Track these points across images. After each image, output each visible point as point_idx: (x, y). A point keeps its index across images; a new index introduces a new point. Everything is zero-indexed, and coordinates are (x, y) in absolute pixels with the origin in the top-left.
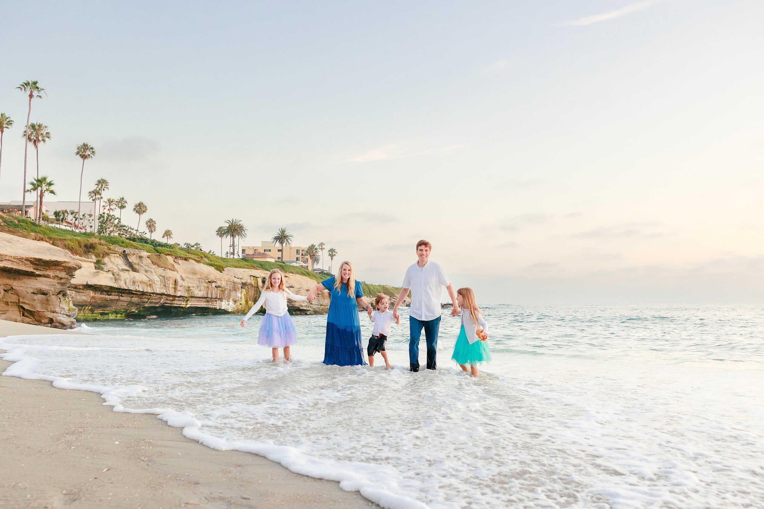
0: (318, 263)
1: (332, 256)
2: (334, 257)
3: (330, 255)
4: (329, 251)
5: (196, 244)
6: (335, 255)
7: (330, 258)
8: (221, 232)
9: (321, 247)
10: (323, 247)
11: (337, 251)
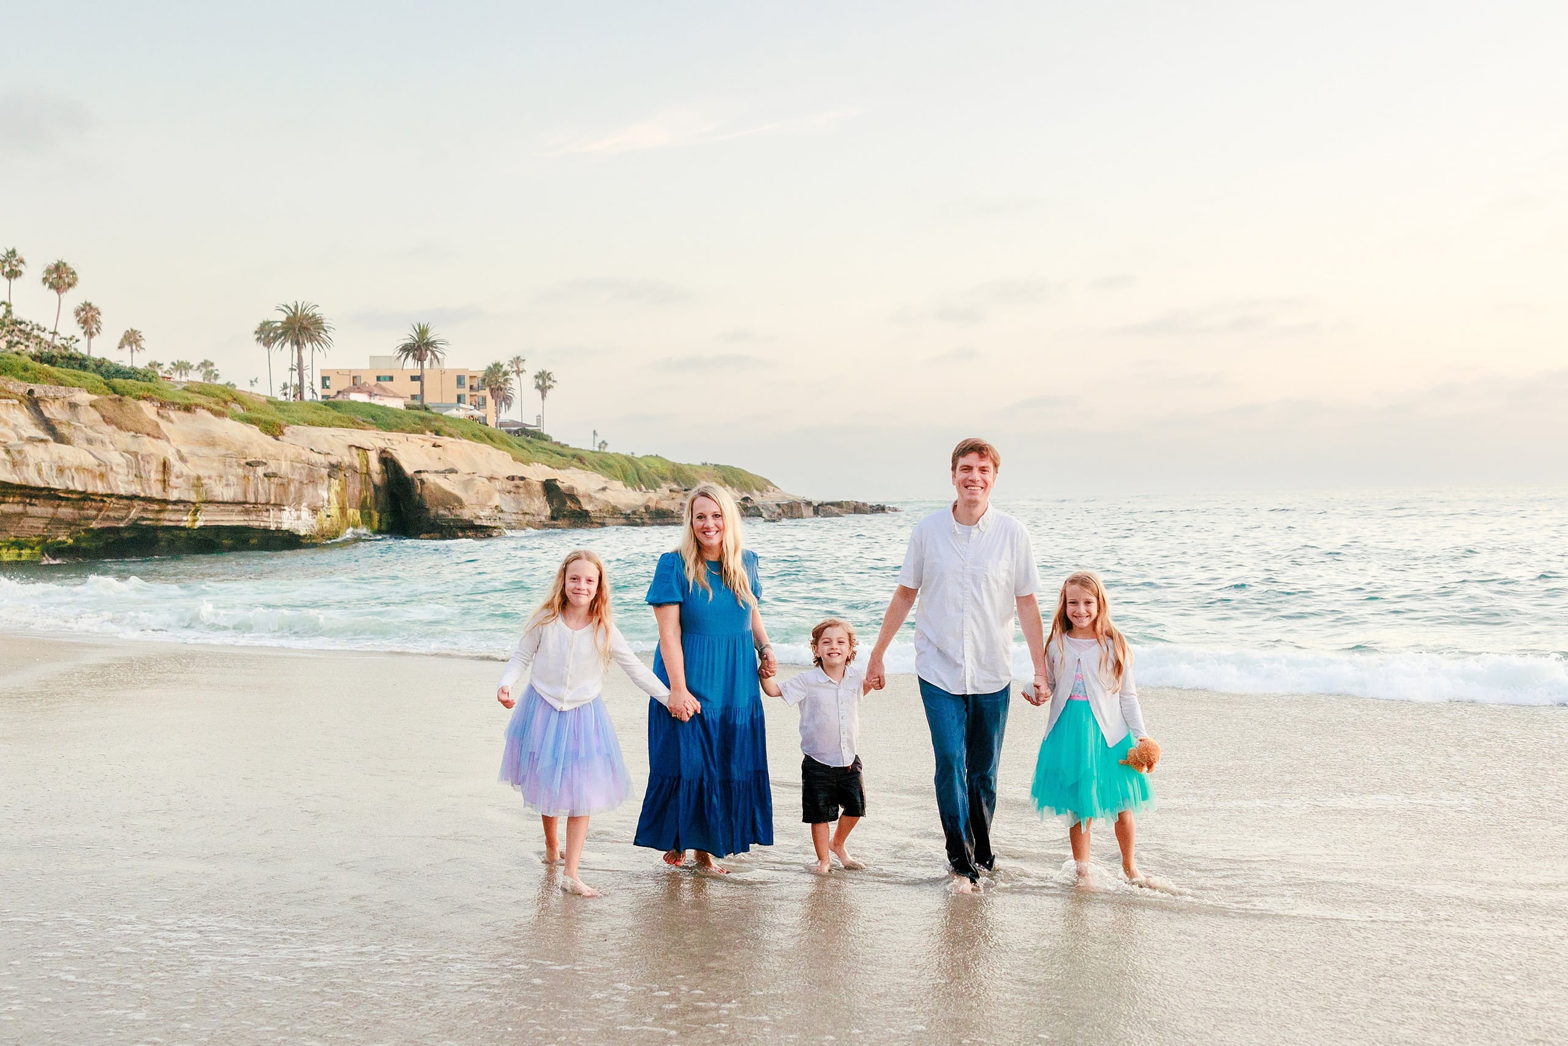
0: (509, 405)
1: (543, 389)
2: (549, 393)
3: (538, 387)
4: (536, 377)
5: (205, 364)
6: (550, 387)
7: (539, 393)
8: (267, 335)
9: (515, 369)
10: (522, 366)
11: (554, 377)
